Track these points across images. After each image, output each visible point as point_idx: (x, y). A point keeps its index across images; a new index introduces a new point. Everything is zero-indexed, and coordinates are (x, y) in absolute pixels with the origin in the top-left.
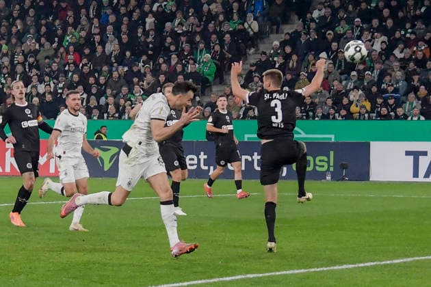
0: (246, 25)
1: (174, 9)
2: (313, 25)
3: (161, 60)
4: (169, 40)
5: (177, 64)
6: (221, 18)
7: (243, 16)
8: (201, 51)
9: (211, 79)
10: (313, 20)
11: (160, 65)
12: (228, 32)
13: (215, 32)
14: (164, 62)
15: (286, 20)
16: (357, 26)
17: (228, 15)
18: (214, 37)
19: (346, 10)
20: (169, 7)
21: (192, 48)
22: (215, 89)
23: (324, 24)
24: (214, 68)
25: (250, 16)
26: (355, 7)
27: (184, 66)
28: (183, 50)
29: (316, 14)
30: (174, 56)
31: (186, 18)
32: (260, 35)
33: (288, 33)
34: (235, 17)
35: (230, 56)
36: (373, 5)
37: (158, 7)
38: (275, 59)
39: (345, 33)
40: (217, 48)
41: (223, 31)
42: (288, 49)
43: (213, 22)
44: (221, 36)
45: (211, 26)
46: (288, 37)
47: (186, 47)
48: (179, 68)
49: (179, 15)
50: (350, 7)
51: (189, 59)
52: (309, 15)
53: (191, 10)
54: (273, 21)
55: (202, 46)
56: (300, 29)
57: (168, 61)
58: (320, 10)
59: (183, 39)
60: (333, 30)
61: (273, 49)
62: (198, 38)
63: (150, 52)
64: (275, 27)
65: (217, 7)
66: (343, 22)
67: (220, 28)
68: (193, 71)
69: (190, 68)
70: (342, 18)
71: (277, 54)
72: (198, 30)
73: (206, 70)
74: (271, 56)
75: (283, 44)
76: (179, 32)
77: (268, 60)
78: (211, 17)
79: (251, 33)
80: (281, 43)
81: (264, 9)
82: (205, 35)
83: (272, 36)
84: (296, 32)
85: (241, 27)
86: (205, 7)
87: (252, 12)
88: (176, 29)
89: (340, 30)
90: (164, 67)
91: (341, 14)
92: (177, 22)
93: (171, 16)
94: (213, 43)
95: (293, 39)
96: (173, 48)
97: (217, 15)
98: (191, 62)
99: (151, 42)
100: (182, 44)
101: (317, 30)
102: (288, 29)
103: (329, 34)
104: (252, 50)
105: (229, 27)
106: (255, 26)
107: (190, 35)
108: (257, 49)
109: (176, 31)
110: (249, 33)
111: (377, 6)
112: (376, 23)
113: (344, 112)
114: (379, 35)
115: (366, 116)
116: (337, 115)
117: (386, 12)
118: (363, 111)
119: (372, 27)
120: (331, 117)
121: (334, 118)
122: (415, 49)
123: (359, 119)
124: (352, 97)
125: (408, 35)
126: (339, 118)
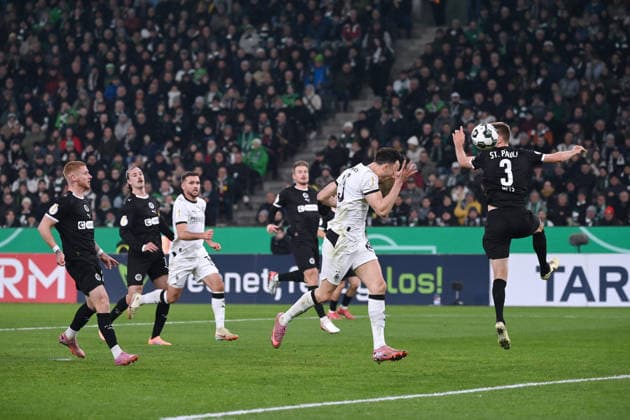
0: (305, 101)
1: (205, 80)
2: (396, 101)
3: (193, 148)
4: (202, 120)
5: (216, 152)
6: (271, 90)
7: (300, 90)
8: (247, 135)
9: (261, 172)
10: (394, 94)
11: (193, 154)
12: (282, 110)
13: (263, 110)
14: (198, 150)
15: (356, 94)
16: (456, 103)
17: (281, 89)
18: (263, 116)
19: (438, 82)
20: (197, 76)
21: (234, 131)
22: (267, 186)
23: (412, 99)
24: (265, 158)
25: (310, 89)
26: (449, 78)
27: (226, 156)
28: (222, 134)
29: (397, 86)
30: (211, 142)
31: (223, 90)
32: (323, 115)
33: (363, 112)
34: (290, 89)
35: (286, 142)
36: (473, 74)
37: (183, 76)
38: (349, 146)
39: (438, 113)
40: (268, 131)
41: (273, 109)
42: (365, 133)
43: (259, 96)
44: (272, 114)
45: (258, 101)
46: (363, 117)
47: (228, 130)
48: (219, 158)
49: (214, 87)
50: (444, 78)
51: (232, 146)
52: (389, 88)
53: (229, 81)
54: (340, 94)
55: (248, 128)
56: (378, 106)
57: (203, 148)
58: (403, 81)
59: (222, 119)
60: (423, 107)
61: (344, 132)
62: (241, 118)
63: (177, 139)
64: (341, 104)
65: (263, 77)
66: (435, 98)
67: (270, 104)
68: (239, 161)
69: (233, 158)
70: (433, 93)
71: (350, 140)
72: (240, 106)
73: (255, 161)
74: (344, 141)
75: (358, 126)
76: (215, 109)
77: (338, 148)
78: (257, 89)
79: (312, 111)
80: (355, 124)
81: (326, 78)
82: (252, 115)
83: (339, 116)
84: (373, 110)
85: (298, 103)
86: (248, 77)
87: (311, 82)
88: (211, 106)
89: (432, 108)
90: (199, 156)
91: (433, 87)
92: (211, 96)
93: (203, 90)
94: (262, 124)
95: (370, 120)
96: (208, 131)
97: (265, 87)
98: (235, 149)
99: (178, 124)
100: (220, 125)
101: (402, 108)
102: (361, 107)
103: (420, 113)
104: (313, 135)
105: (282, 103)
106: (317, 102)
107: (230, 114)
108: (320, 133)
109: (210, 109)
110: (308, 110)
111: (478, 76)
112: (479, 98)
113: (447, 216)
114: (485, 114)
115: (478, 220)
116: (438, 220)
117: (492, 84)
118: (473, 214)
119: (474, 103)
120: (431, 223)
121: (435, 224)
122: (533, 133)
123: (468, 225)
124: (455, 196)
125: (522, 115)
126: (442, 224)
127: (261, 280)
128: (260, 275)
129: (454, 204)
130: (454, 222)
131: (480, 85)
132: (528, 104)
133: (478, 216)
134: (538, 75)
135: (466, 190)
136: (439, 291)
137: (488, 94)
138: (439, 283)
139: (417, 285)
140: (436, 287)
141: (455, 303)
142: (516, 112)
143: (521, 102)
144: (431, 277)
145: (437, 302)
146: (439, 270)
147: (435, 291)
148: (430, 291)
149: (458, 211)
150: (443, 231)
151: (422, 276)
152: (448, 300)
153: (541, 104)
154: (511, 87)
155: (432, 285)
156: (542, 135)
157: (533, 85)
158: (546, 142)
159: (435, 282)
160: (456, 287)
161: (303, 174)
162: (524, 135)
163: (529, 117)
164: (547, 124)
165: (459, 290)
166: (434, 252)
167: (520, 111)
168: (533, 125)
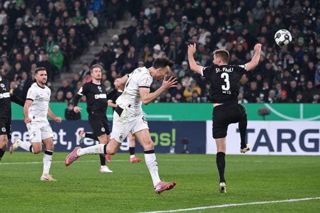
0: (87, 21)
1: (23, 6)
2: (146, 22)
3: (15, 51)
4: (21, 33)
5: (29, 54)
6: (65, 14)
7: (84, 14)
8: (50, 43)
9: (59, 67)
10: (145, 17)
11: (15, 55)
12: (72, 27)
13: (60, 27)
14: (18, 52)
15: (120, 17)
16: (185, 23)
17: (72, 13)
18: (60, 31)
19: (174, 9)
20: (18, 5)
21: (41, 40)
22: (63, 76)
23: (156, 21)
24: (61, 58)
25: (90, 14)
26: (181, 7)
27: (37, 56)
28: (34, 42)
29: (147, 12)
30: (27, 47)
31: (35, 14)
32: (100, 30)
33: (124, 29)
34: (78, 14)
35: (75, 47)
36: (196, 5)
37: (9, 5)
38: (116, 50)
39: (174, 29)
40: (64, 40)
41: (67, 26)
42: (126, 42)
43: (58, 18)
44: (66, 30)
45: (57, 21)
46: (125, 31)
47: (37, 39)
48: (32, 57)
49: (28, 12)
50: (177, 7)
51: (40, 50)
52: (141, 13)
53: (38, 8)
54: (110, 17)
55: (50, 38)
56: (135, 24)
57: (21, 51)
58: (151, 9)
59: (34, 32)
60: (163, 25)
61: (113, 41)
62: (46, 32)
63: (5, 44)
64: (111, 23)
65: (60, 5)
66: (172, 19)
67: (65, 23)
68: (45, 60)
69: (41, 58)
70: (171, 16)
71: (117, 47)
72: (46, 24)
73: (55, 60)
74: (112, 47)
75: (122, 37)
76: (30, 26)
77: (108, 51)
78: (57, 14)
79: (92, 28)
80: (120, 36)
81: (101, 7)
82: (53, 30)
83: (109, 31)
84: (131, 27)
85: (83, 22)
86: (51, 5)
87: (92, 9)
88: (27, 24)
89: (170, 26)
90: (19, 56)
91: (170, 13)
92: (26, 18)
93: (22, 13)
94: (60, 36)
95: (129, 34)
96: (25, 40)
97: (61, 12)
98: (42, 52)
99: (5, 35)
100: (33, 37)
101: (150, 26)
102: (123, 25)
103: (161, 29)
104: (93, 43)
105: (72, 22)
106: (95, 22)
107: (39, 29)
108: (97, 42)
109: (26, 26)
110: (89, 27)
111: (200, 5)
112: (200, 20)
113: (179, 96)
114: (204, 30)
115: (199, 99)
116: (173, 98)
117: (208, 11)
118: (196, 95)
119: (196, 23)
120: (168, 100)
121: (171, 101)
122: (235, 42)
123: (192, 102)
124: (184, 83)
125: (228, 31)
126: (176, 101)
127: (59, 137)
128: (58, 134)
129: (183, 88)
130: (183, 100)
131: (200, 11)
132: (232, 24)
133: (199, 96)
134: (238, 6)
135: (191, 79)
136: (174, 144)
137: (206, 17)
138: (174, 139)
139: (159, 140)
140: (171, 142)
141: (184, 152)
142: (223, 29)
143: (227, 23)
144: (168, 135)
145: (172, 151)
146: (174, 131)
147: (171, 145)
148: (168, 144)
149: (186, 93)
150: (176, 106)
151: (162, 135)
152: (179, 150)
153: (240, 24)
154: (221, 13)
155: (168, 140)
156: (241, 44)
157: (235, 12)
158: (243, 48)
159: (171, 138)
160: (185, 142)
161: (98, 73)
162: (228, 44)
163: (232, 32)
164: (244, 37)
165: (186, 143)
166: (171, 119)
167: (226, 28)
168: (235, 38)
